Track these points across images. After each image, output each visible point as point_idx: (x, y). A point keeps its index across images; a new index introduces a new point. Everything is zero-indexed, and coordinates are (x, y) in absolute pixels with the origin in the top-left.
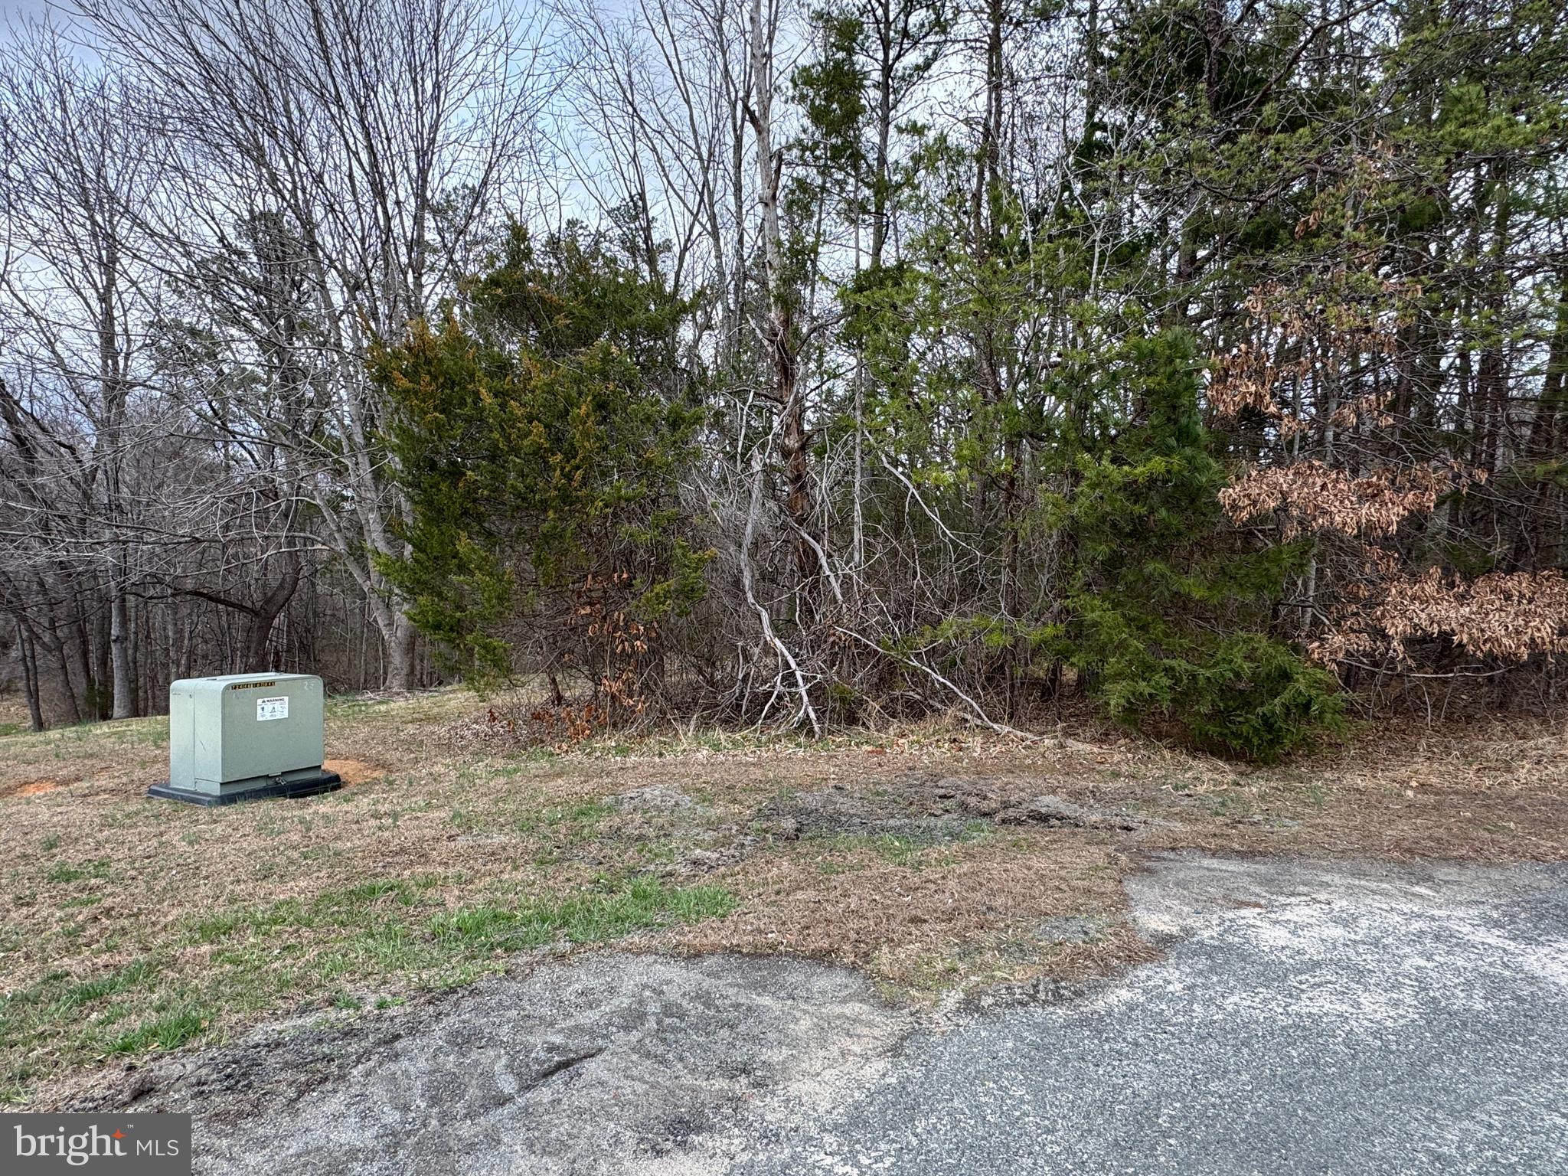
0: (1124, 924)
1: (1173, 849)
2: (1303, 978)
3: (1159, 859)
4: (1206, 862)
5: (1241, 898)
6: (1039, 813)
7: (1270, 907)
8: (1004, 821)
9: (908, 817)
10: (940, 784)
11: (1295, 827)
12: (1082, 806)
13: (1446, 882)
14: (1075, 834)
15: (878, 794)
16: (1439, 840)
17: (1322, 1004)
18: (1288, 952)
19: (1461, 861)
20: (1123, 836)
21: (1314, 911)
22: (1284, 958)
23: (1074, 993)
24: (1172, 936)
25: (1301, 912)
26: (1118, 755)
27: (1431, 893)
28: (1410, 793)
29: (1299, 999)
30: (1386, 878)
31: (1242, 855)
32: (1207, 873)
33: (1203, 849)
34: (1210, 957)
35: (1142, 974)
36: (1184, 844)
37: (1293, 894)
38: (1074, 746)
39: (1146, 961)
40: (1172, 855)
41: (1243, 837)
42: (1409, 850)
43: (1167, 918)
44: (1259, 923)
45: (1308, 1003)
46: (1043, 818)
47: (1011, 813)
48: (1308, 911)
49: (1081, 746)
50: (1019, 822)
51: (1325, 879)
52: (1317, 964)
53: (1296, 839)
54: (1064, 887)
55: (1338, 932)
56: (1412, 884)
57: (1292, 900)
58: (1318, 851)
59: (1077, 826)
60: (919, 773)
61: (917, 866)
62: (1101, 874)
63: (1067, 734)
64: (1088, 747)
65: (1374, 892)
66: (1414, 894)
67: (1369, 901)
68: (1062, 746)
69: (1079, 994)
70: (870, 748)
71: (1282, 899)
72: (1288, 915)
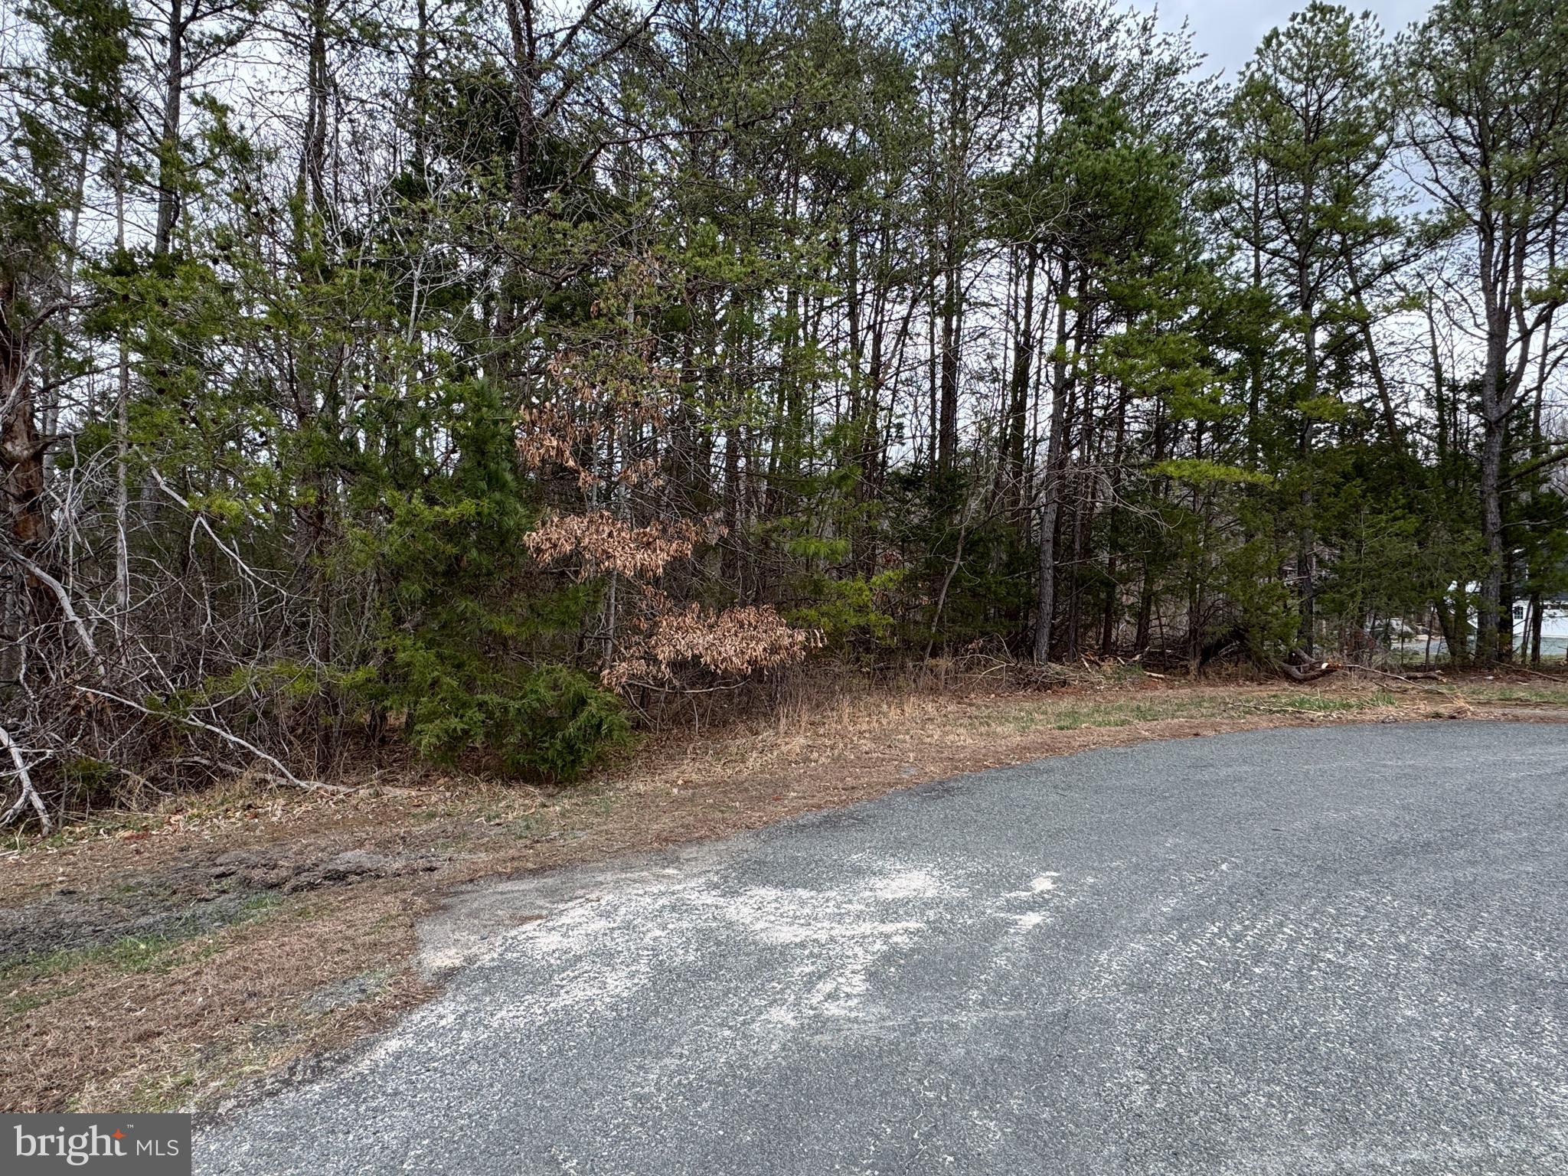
0: (407, 971)
1: (471, 881)
2: (564, 975)
3: (456, 894)
4: (501, 887)
5: (527, 913)
6: (337, 871)
7: (549, 917)
8: (295, 889)
9: (168, 909)
10: (218, 861)
11: (583, 836)
12: (386, 856)
13: (688, 860)
14: (373, 887)
15: (128, 889)
16: (687, 827)
17: (575, 994)
18: (556, 955)
19: (700, 840)
20: (424, 877)
21: (587, 910)
22: (552, 961)
23: (337, 1062)
24: (453, 969)
25: (575, 913)
26: (437, 796)
27: (675, 872)
28: (675, 791)
29: (558, 995)
30: (647, 867)
31: (534, 873)
32: (499, 897)
33: (500, 874)
34: (487, 979)
35: (416, 1017)
36: (482, 873)
37: (571, 899)
38: (391, 792)
39: (423, 1001)
40: (470, 887)
41: (538, 855)
42: (666, 840)
43: (452, 952)
44: (537, 934)
45: (566, 996)
46: (339, 877)
47: (304, 878)
48: (581, 911)
49: (398, 792)
50: (312, 886)
51: (599, 879)
52: (579, 958)
53: (581, 848)
54: (348, 947)
55: (601, 924)
56: (664, 867)
57: (570, 904)
58: (598, 856)
59: (378, 877)
60: (192, 854)
61: (163, 969)
62: (392, 923)
63: (385, 781)
64: (405, 792)
65: (635, 881)
66: (664, 876)
67: (630, 890)
68: (377, 795)
69: (344, 1060)
70: (127, 834)
71: (561, 906)
72: (565, 920)
